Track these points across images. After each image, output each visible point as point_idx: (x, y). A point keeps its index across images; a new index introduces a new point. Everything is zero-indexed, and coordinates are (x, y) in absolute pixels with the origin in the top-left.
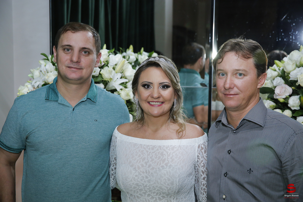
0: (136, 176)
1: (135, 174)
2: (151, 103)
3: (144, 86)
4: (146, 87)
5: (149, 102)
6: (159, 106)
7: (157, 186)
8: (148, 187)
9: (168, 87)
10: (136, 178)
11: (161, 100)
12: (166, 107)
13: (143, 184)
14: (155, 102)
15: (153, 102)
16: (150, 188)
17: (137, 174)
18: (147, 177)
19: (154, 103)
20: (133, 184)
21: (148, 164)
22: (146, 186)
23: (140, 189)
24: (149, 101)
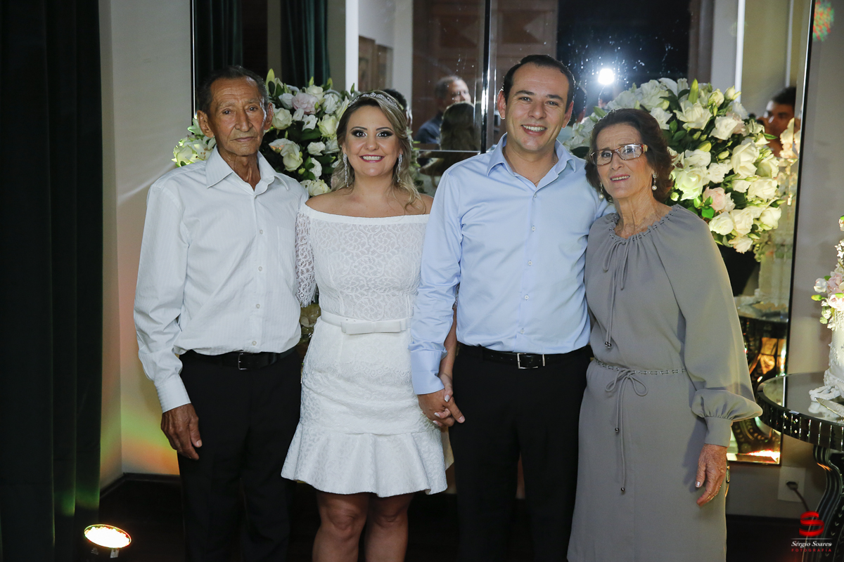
0: (355, 267)
1: (354, 265)
2: (365, 158)
3: (355, 133)
4: (358, 134)
5: (362, 157)
6: (377, 161)
7: (386, 279)
8: (373, 282)
9: (389, 134)
10: (356, 270)
11: (380, 152)
12: (388, 162)
13: (366, 278)
14: (371, 156)
15: (369, 155)
16: (376, 282)
17: (357, 264)
18: (371, 268)
19: (370, 158)
20: (351, 278)
21: (371, 250)
22: (370, 280)
23: (360, 284)
24: (361, 154)
